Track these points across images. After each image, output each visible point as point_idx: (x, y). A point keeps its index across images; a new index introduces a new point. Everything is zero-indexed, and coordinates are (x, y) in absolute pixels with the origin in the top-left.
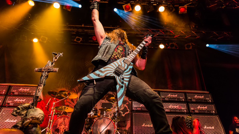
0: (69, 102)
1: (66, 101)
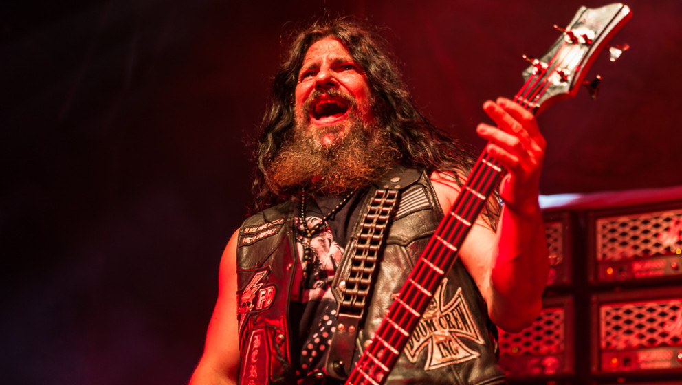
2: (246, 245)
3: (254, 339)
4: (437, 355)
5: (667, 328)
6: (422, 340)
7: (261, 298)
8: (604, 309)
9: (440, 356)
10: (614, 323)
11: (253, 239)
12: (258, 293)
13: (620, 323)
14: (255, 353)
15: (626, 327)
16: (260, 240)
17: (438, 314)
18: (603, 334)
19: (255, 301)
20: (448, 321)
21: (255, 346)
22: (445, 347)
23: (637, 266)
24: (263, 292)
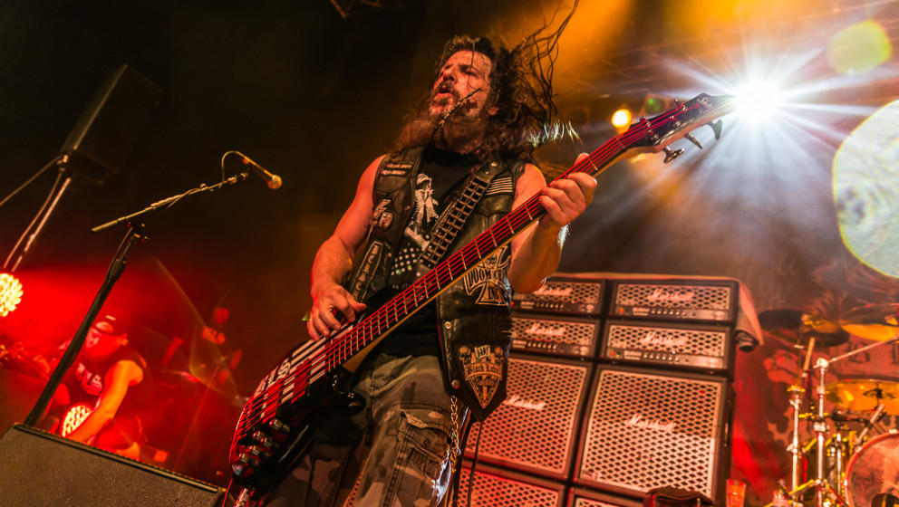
0: (788, 372)
1: (774, 364)
2: (383, 175)
3: (373, 247)
4: (486, 296)
5: (641, 341)
6: (480, 282)
7: (383, 218)
8: (612, 327)
9: (487, 297)
10: (616, 335)
11: (389, 172)
12: (381, 214)
13: (619, 335)
14: (372, 257)
15: (621, 338)
16: (393, 175)
17: (495, 268)
18: (610, 339)
19: (380, 218)
20: (500, 275)
21: (373, 252)
22: (493, 292)
23: (635, 309)
24: (384, 215)
